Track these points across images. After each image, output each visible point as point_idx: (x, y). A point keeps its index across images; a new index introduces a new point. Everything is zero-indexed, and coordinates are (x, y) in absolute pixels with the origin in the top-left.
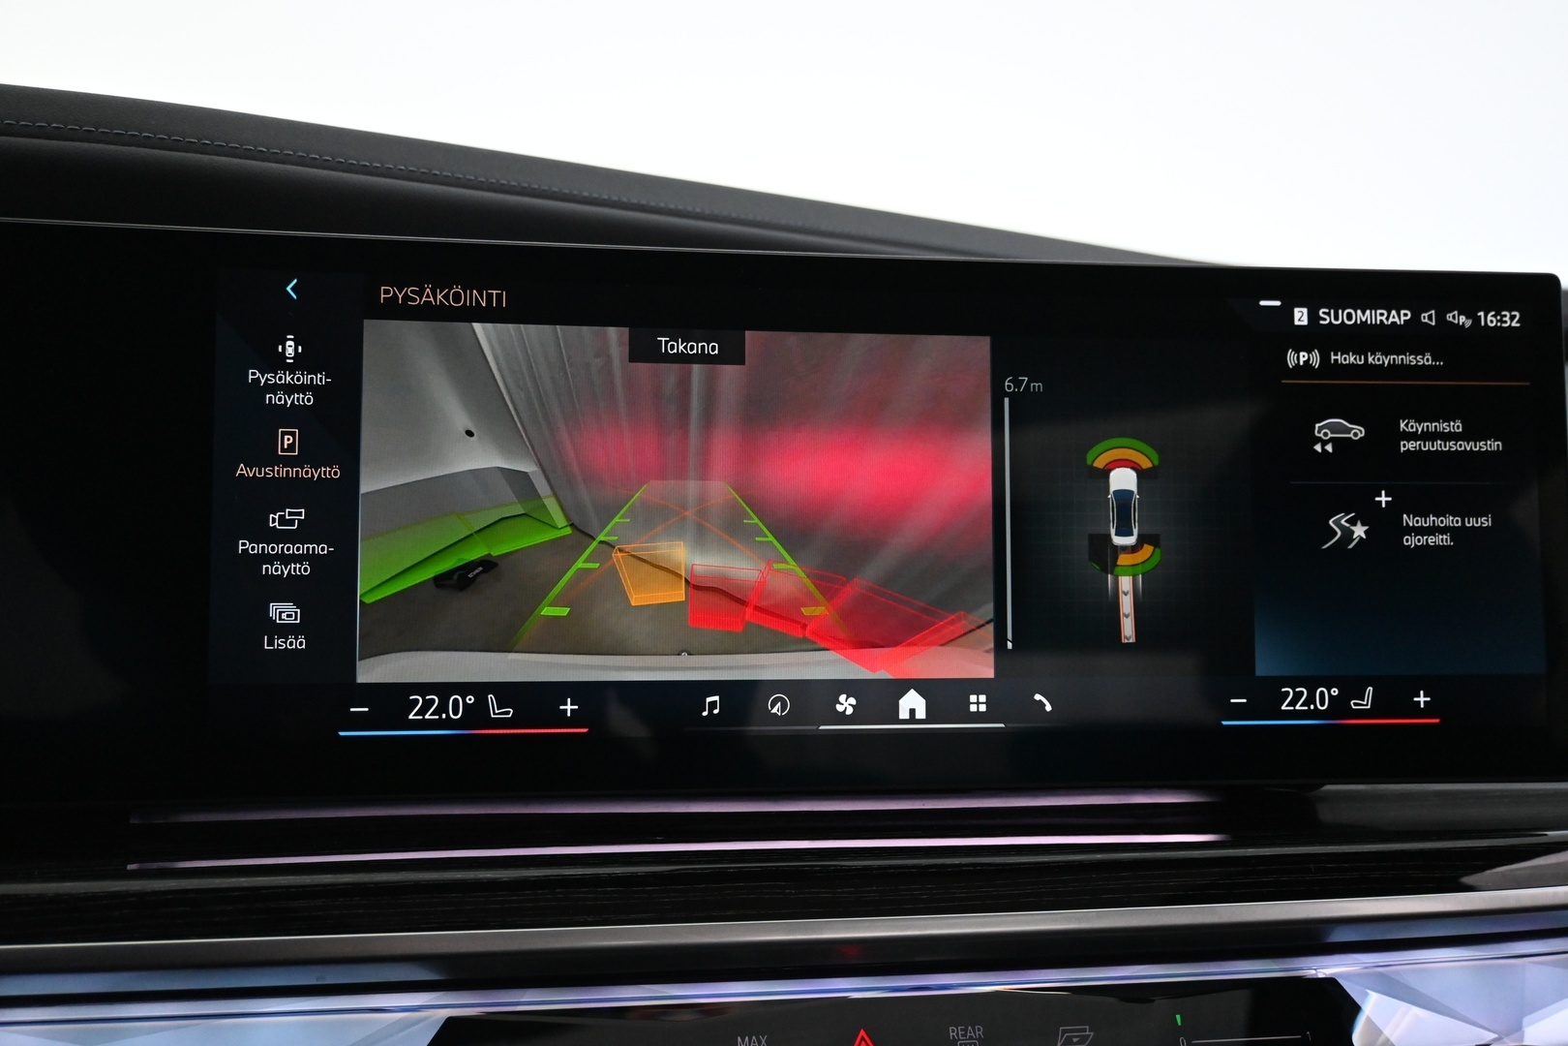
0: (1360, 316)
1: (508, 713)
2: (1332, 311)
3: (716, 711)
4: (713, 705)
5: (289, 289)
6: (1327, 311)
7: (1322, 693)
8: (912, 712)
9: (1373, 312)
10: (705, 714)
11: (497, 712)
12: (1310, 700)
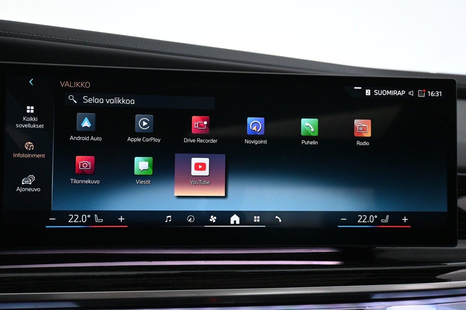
0: (388, 93)
1: (101, 221)
2: (379, 91)
3: (170, 221)
4: (169, 218)
5: (30, 82)
6: (377, 91)
7: (372, 217)
8: (235, 222)
9: (392, 91)
10: (166, 221)
11: (98, 220)
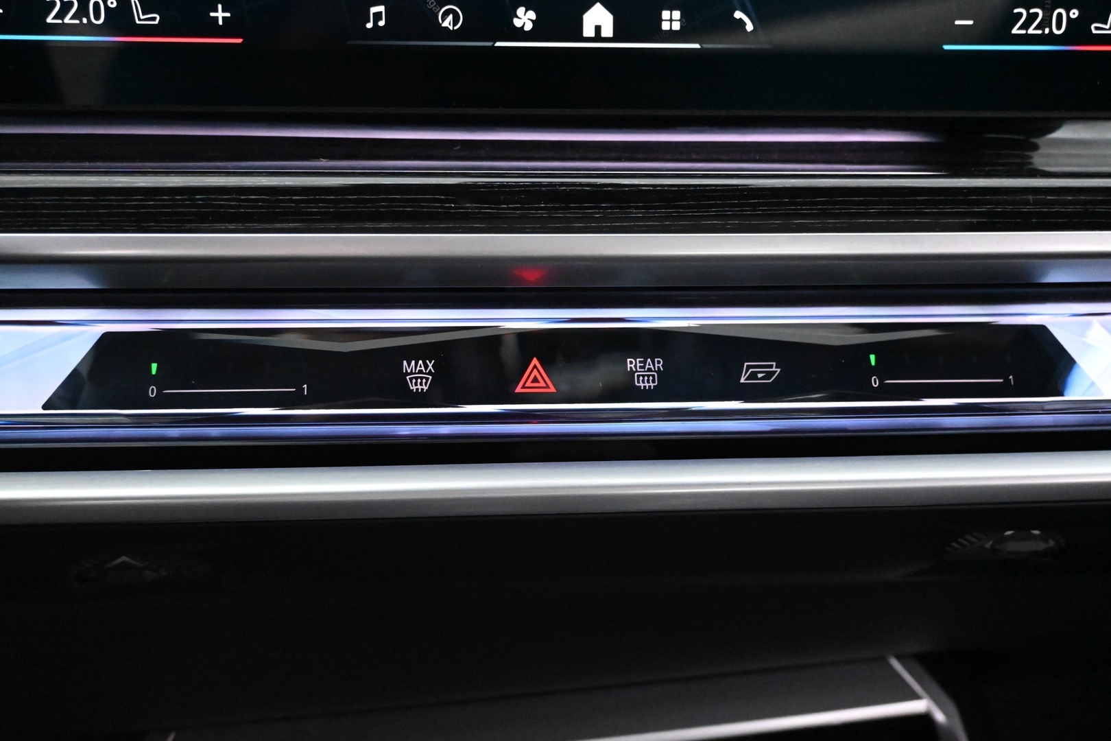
1: (154, 19)
4: (378, 16)
7: (1060, 15)
8: (598, 29)
11: (142, 17)
12: (1046, 22)
